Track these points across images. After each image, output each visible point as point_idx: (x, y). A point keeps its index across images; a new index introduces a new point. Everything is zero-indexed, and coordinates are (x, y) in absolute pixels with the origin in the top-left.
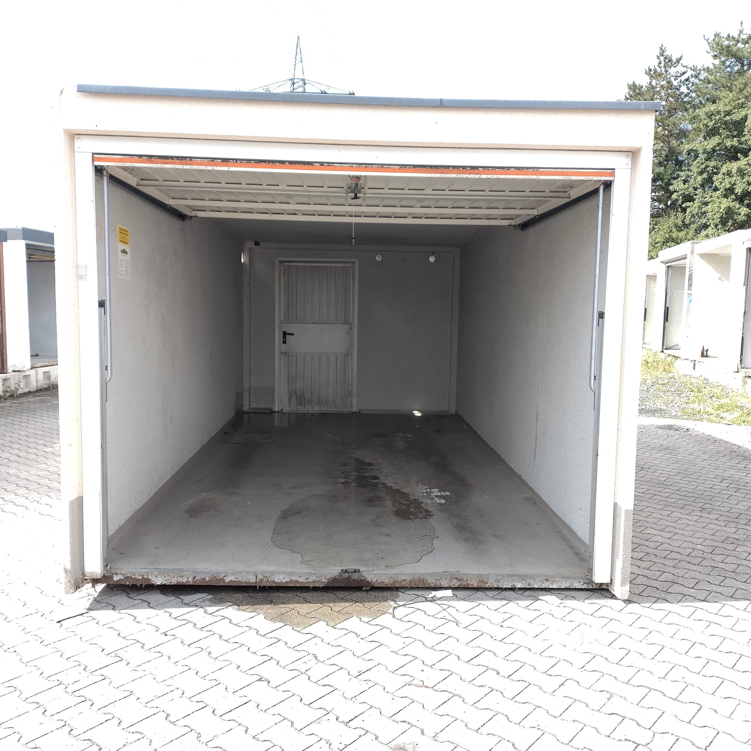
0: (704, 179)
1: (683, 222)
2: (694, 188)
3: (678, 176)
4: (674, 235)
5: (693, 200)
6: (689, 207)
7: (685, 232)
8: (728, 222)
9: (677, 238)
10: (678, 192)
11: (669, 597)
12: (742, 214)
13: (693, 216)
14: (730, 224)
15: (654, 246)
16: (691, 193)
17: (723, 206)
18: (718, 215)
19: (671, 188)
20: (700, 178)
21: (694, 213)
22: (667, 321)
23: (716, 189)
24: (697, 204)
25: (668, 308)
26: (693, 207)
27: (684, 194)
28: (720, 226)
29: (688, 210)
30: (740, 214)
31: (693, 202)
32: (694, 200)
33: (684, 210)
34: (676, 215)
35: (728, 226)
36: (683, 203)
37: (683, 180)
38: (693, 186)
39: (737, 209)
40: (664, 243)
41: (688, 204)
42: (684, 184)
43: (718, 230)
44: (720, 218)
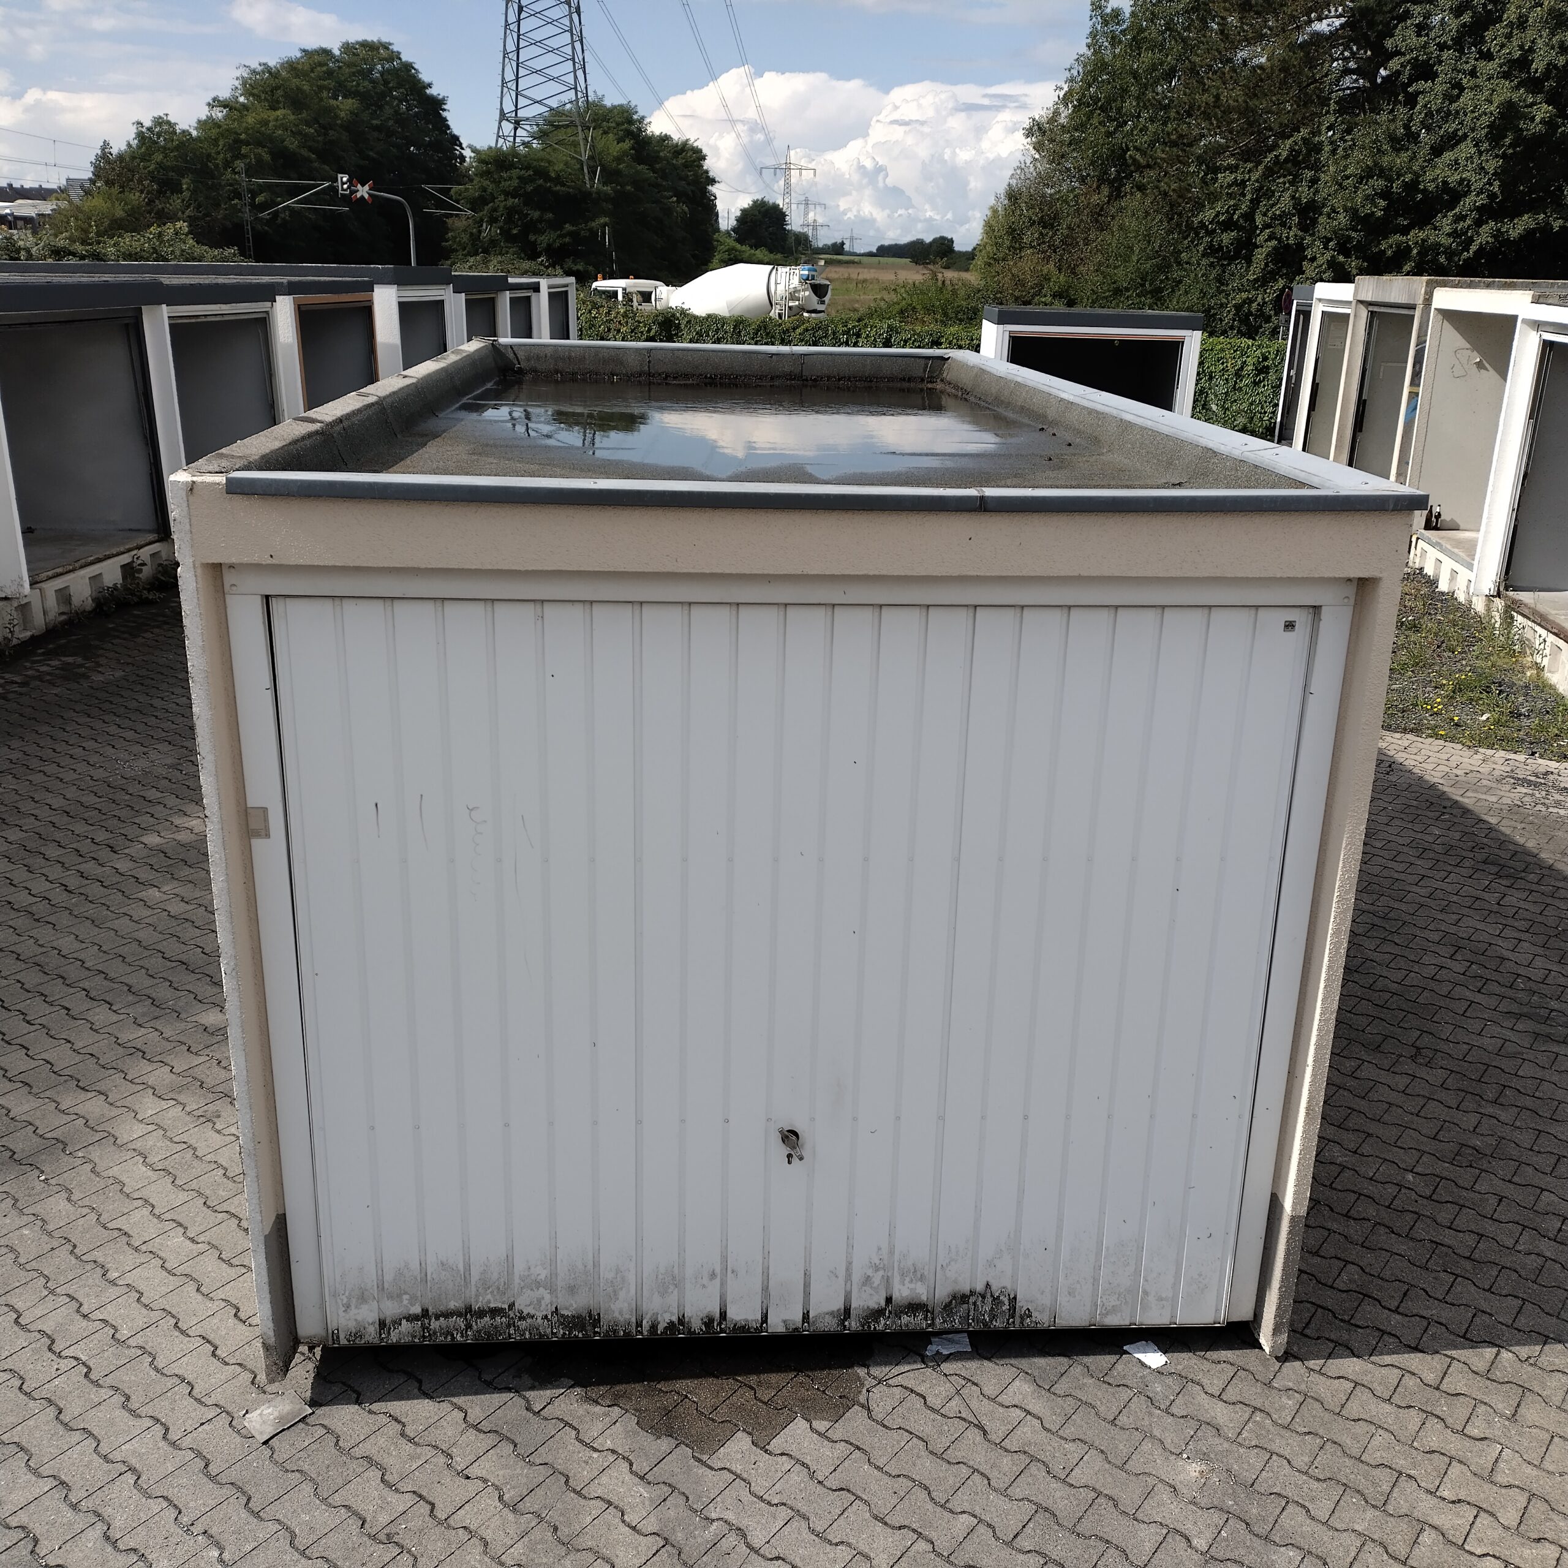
0: (1464, 25)
1: (1407, 127)
2: (1438, 45)
3: (1407, 15)
4: (1385, 161)
5: (1432, 76)
6: (1422, 93)
7: (1409, 153)
8: (1506, 137)
9: (1391, 169)
10: (1403, 54)
11: (1356, 1338)
12: (1538, 119)
13: (1429, 114)
14: (1507, 141)
15: (1340, 185)
16: (1430, 58)
17: (1497, 100)
18: (1485, 121)
19: (1389, 43)
20: (1454, 24)
21: (1434, 107)
22: (1361, 431)
23: (1488, 56)
24: (1440, 86)
25: (1365, 401)
26: (1432, 93)
27: (1416, 59)
28: (1486, 145)
29: (1421, 100)
30: (1533, 119)
31: (1433, 82)
32: (1435, 75)
33: (1411, 101)
34: (1392, 111)
35: (1503, 145)
36: (1412, 80)
37: (1417, 26)
38: (1438, 40)
39: (1527, 106)
40: (1362, 178)
41: (1421, 85)
42: (1419, 35)
43: (1480, 153)
44: (1488, 126)
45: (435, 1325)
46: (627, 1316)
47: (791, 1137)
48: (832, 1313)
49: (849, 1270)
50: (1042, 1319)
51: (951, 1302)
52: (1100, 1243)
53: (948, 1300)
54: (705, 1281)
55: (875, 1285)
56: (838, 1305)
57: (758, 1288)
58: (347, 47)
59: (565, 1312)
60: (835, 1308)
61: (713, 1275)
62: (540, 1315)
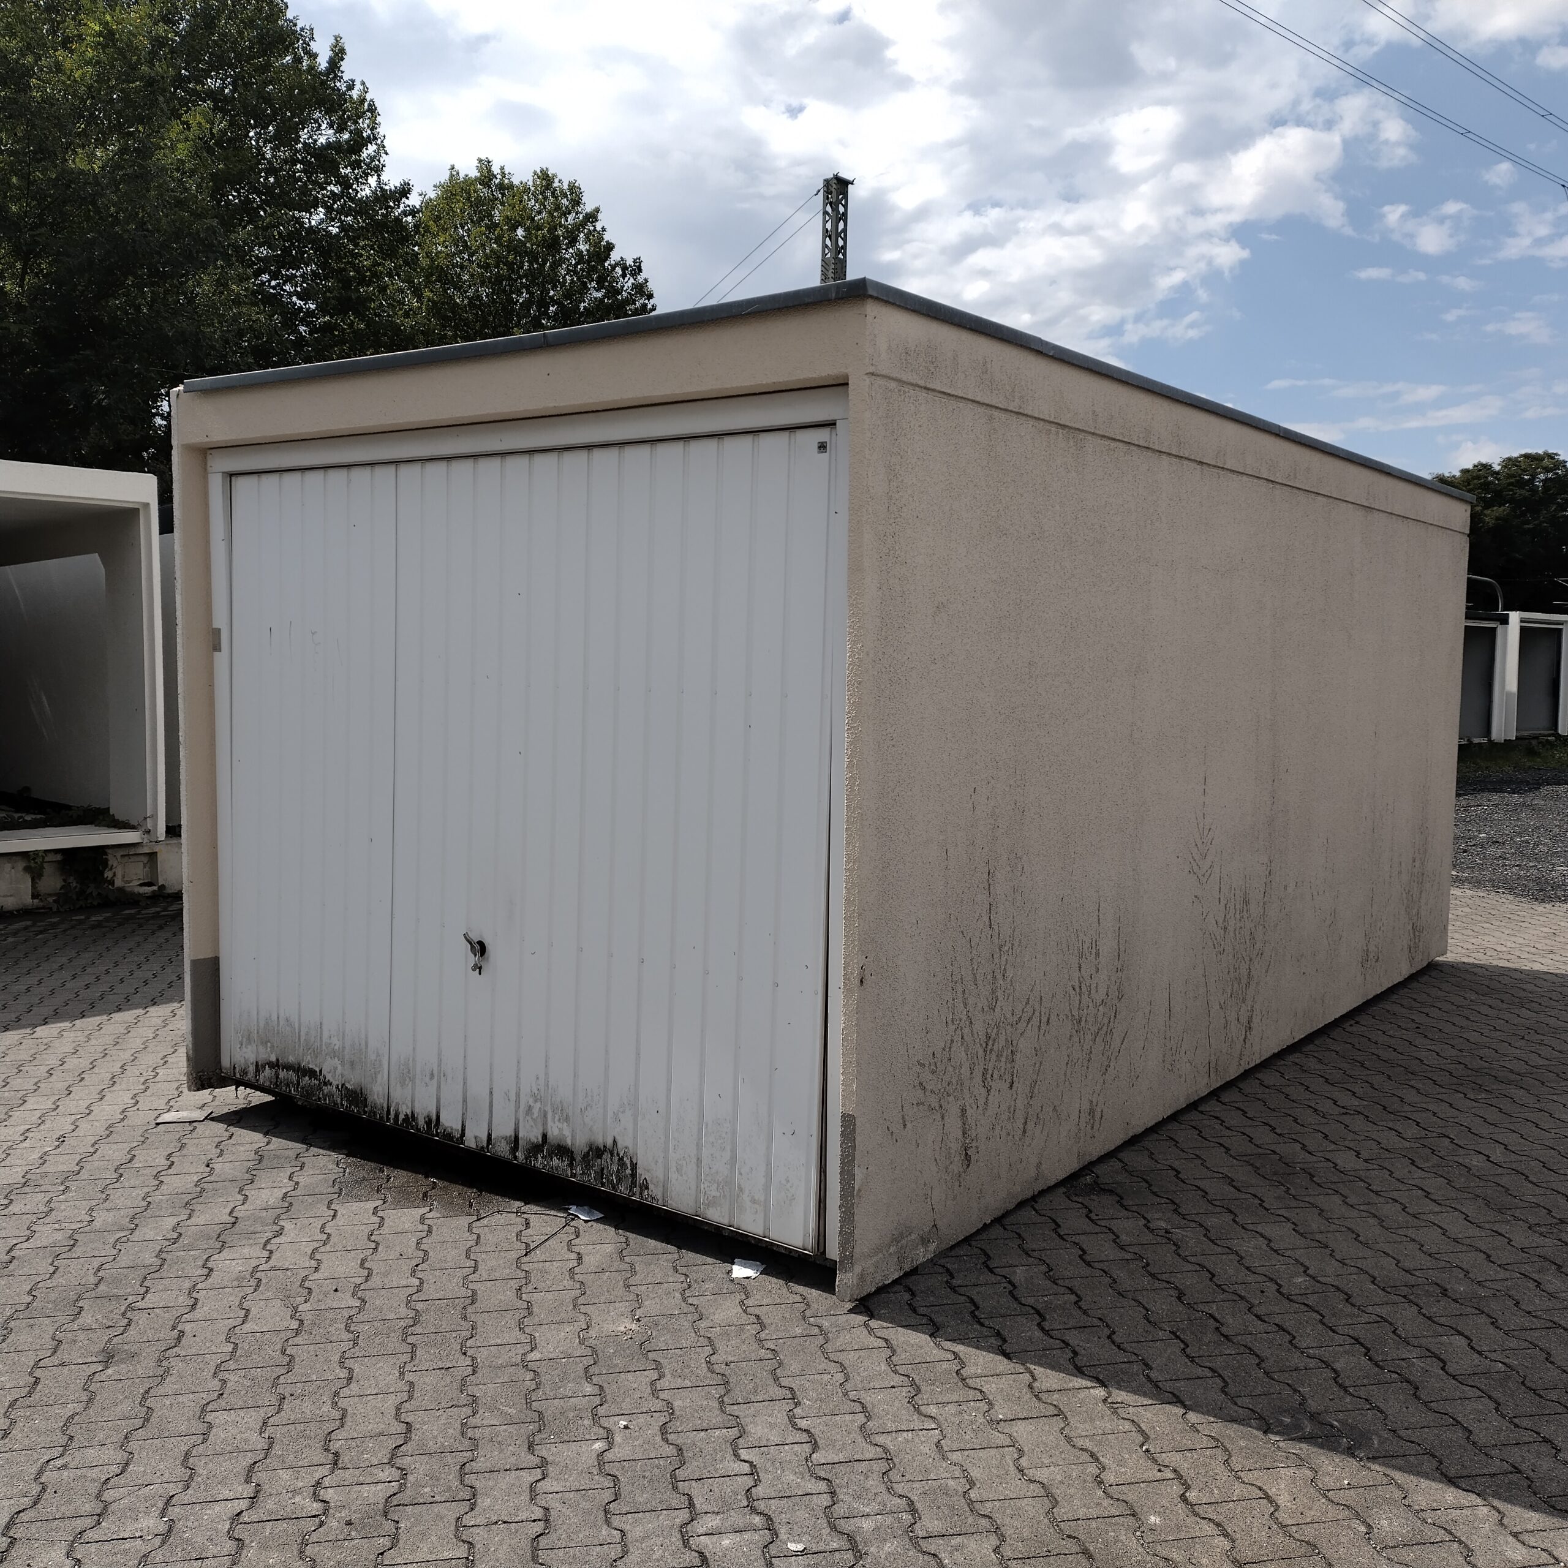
45: (282, 1074)
46: (382, 1101)
47: (480, 949)
48: (505, 1138)
49: (518, 1095)
50: (656, 1194)
51: (588, 1153)
52: (701, 1116)
53: (586, 1150)
54: (427, 1079)
55: (535, 1117)
56: (509, 1132)
57: (461, 1100)
58: (1509, 462)
59: (349, 1087)
60: (508, 1135)
61: (432, 1076)
62: (335, 1083)
